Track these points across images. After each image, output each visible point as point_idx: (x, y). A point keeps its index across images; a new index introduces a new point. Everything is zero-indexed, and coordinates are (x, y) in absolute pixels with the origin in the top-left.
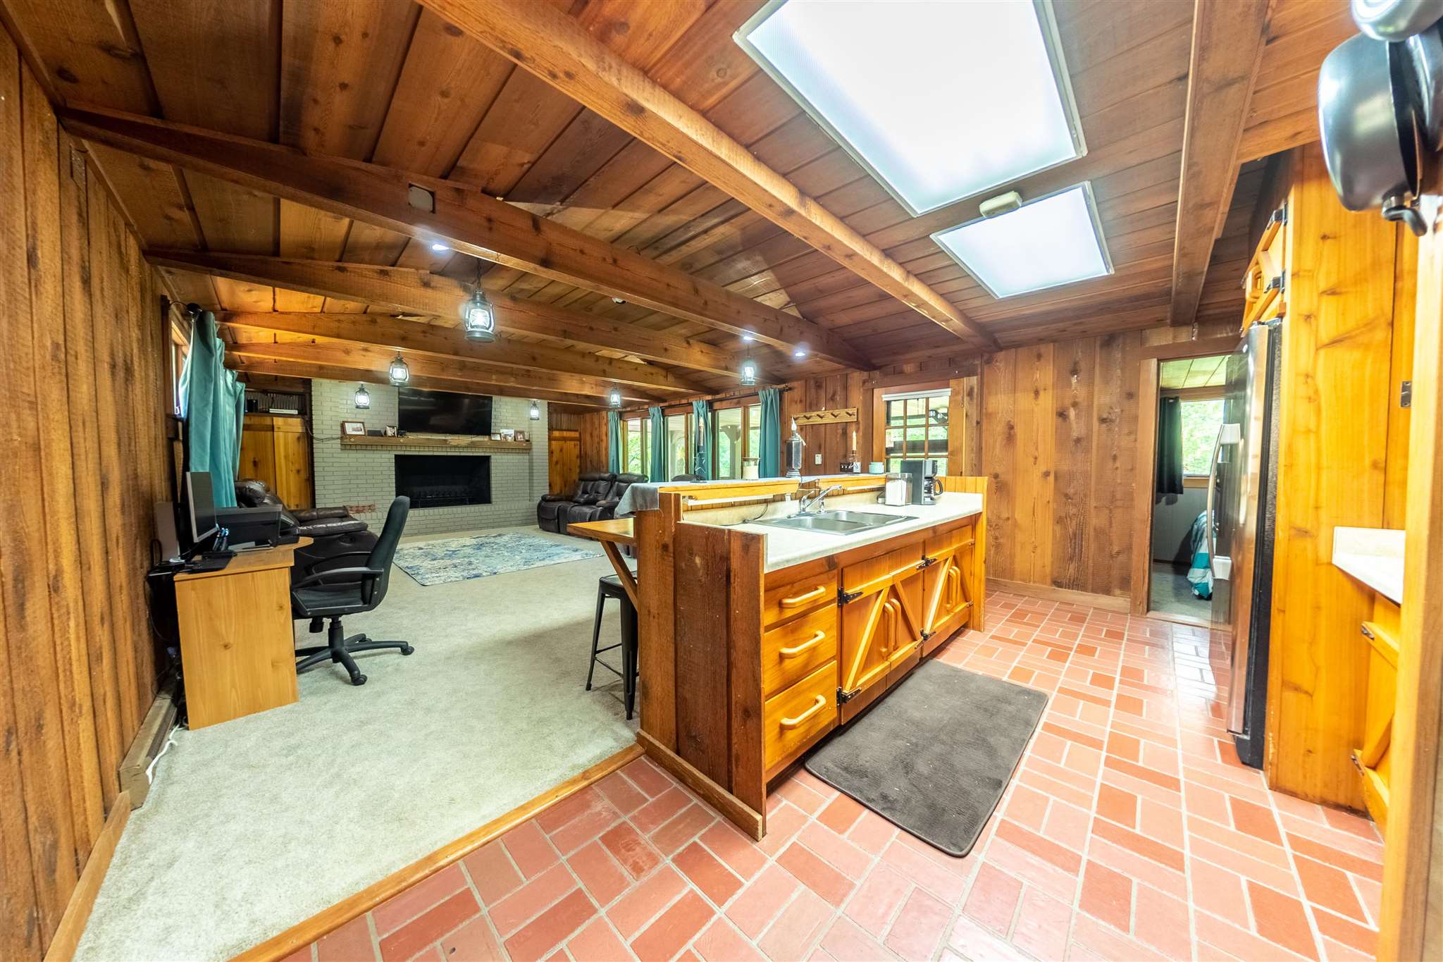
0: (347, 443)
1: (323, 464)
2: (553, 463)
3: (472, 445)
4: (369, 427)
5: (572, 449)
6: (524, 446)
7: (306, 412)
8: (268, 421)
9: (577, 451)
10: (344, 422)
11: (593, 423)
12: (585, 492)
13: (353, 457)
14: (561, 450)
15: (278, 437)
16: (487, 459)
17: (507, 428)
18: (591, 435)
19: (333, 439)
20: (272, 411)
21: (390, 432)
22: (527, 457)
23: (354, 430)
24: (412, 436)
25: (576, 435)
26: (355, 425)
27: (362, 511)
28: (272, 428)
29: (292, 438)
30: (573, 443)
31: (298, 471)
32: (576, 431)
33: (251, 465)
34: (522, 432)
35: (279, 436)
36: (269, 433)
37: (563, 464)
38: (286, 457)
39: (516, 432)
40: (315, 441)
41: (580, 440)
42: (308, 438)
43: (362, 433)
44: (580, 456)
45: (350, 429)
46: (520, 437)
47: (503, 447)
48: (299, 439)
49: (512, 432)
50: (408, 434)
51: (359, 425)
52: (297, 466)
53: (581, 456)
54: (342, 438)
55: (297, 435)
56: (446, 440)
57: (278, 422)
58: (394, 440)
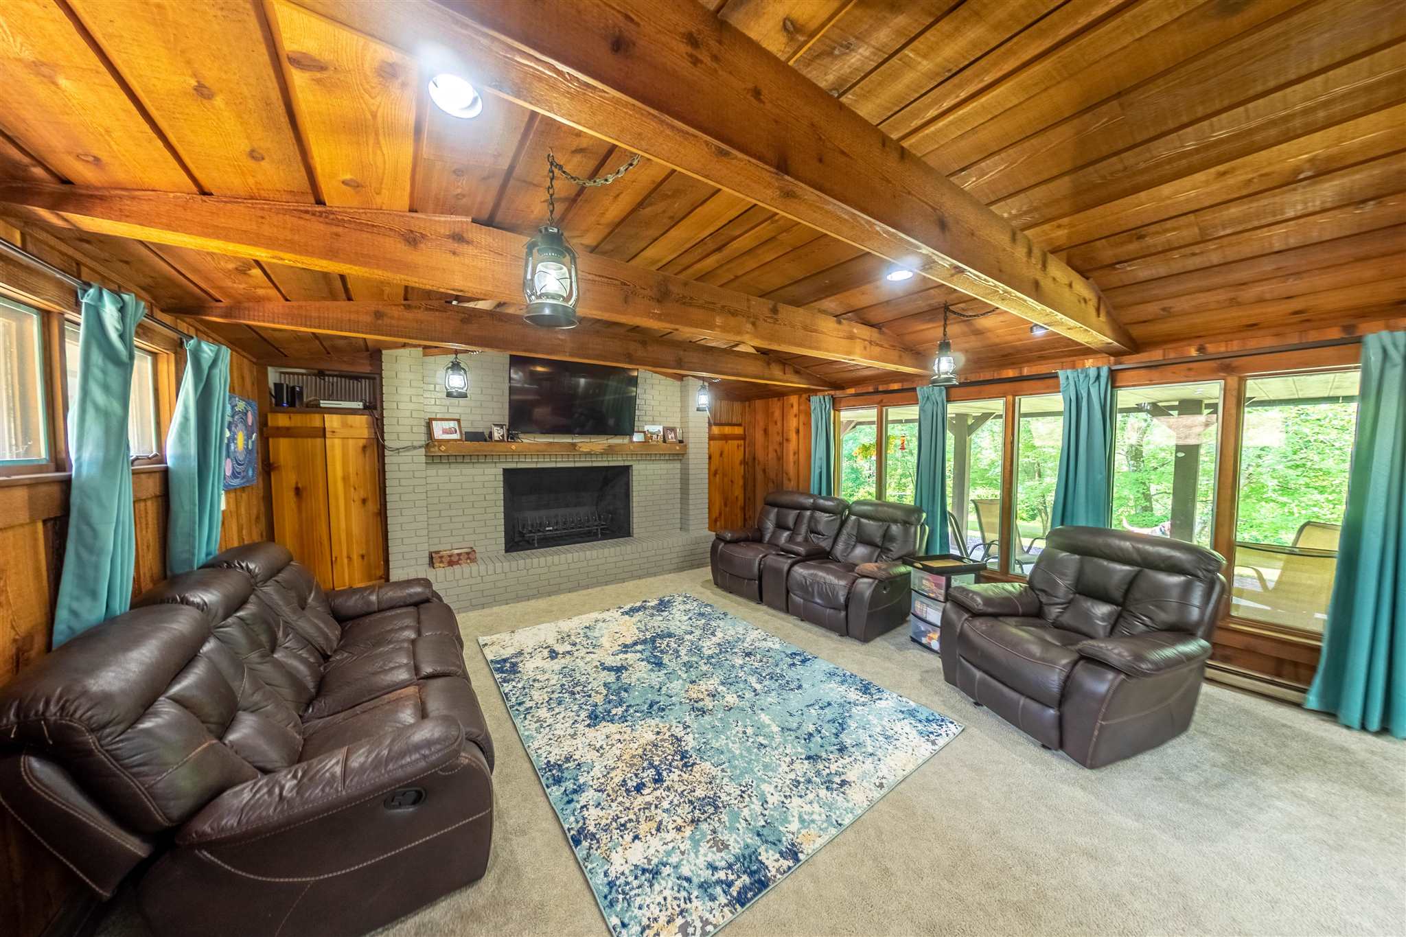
0: (437, 454)
1: (400, 490)
2: (713, 474)
3: (610, 451)
4: (467, 427)
5: (735, 451)
6: (676, 450)
7: (374, 407)
8: (316, 421)
9: (739, 456)
10: (431, 420)
11: (768, 414)
12: (781, 526)
13: (444, 475)
14: (721, 455)
15: (333, 446)
16: (626, 470)
17: (653, 423)
18: (766, 431)
19: (415, 448)
20: (324, 403)
21: (497, 434)
22: (678, 465)
23: (445, 432)
24: (527, 440)
25: (738, 431)
26: (447, 425)
27: (457, 563)
28: (322, 433)
29: (354, 446)
30: (736, 442)
31: (364, 501)
32: (740, 425)
33: (292, 494)
34: (673, 430)
35: (335, 446)
36: (319, 441)
37: (724, 475)
38: (345, 479)
39: (666, 429)
40: (387, 453)
41: (743, 438)
42: (377, 447)
43: (456, 436)
44: (744, 462)
45: (439, 431)
46: (671, 436)
47: (648, 450)
48: (364, 448)
49: (661, 428)
50: (521, 436)
51: (453, 424)
52: (362, 493)
53: (749, 462)
54: (427, 446)
55: (362, 443)
56: (574, 445)
57: (332, 421)
58: (502, 447)
